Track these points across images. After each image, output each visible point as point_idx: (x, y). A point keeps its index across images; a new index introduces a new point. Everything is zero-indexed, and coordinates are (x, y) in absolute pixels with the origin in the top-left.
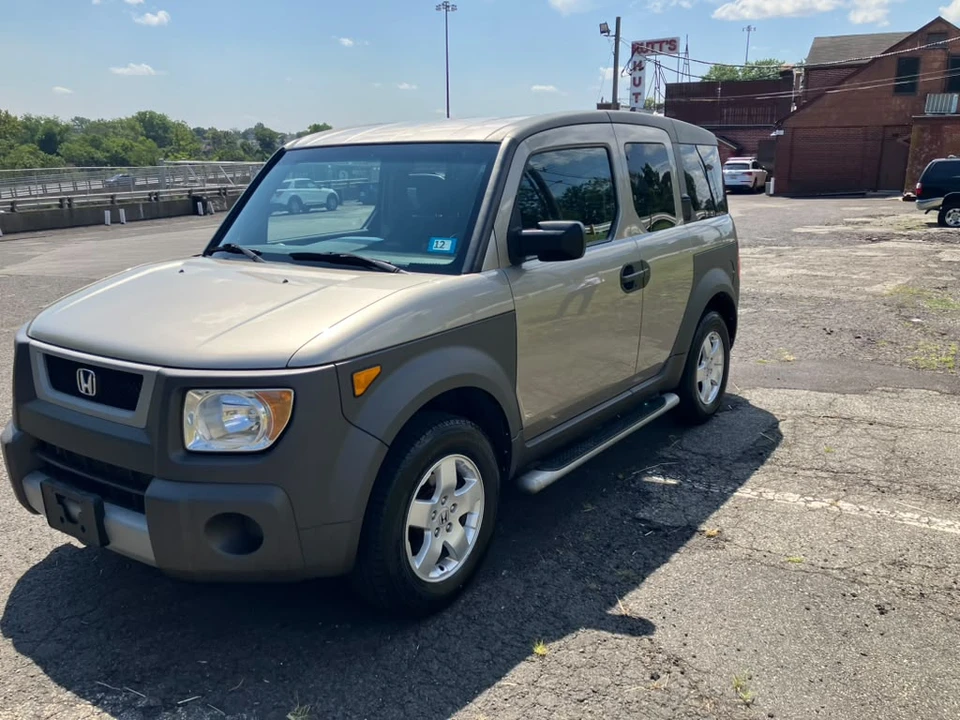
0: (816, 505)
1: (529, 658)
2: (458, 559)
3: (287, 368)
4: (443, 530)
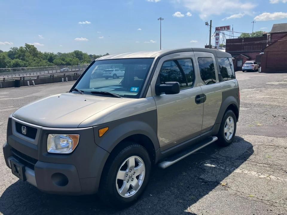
0: (262, 176)
2: (136, 190)
3: (78, 128)
4: (130, 180)
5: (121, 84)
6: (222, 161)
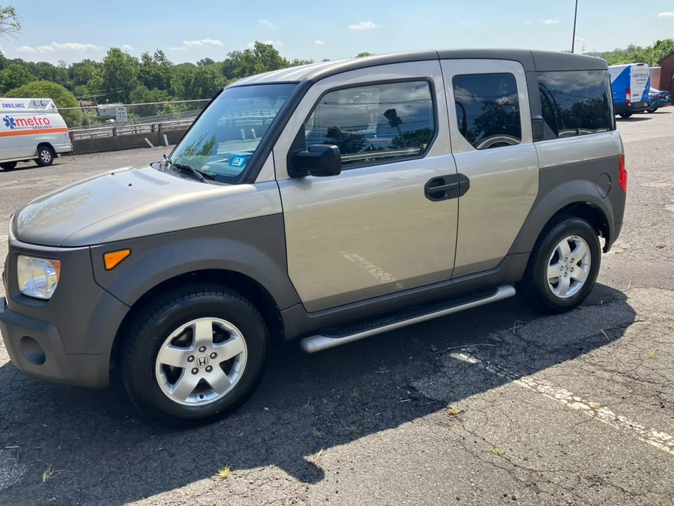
0: (577, 406)
1: (213, 477)
2: (220, 393)
3: (61, 246)
4: (202, 370)
6: (508, 350)
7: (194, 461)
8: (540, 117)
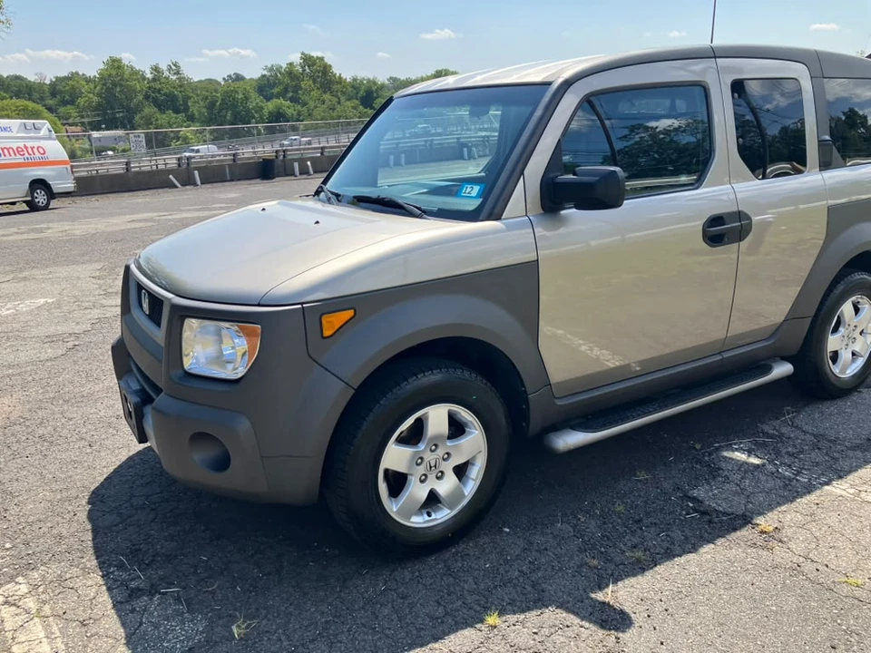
1: (478, 626)
3: (259, 305)
4: (432, 477)
5: (483, 174)
6: (794, 446)
7: (439, 604)
8: (828, 138)
